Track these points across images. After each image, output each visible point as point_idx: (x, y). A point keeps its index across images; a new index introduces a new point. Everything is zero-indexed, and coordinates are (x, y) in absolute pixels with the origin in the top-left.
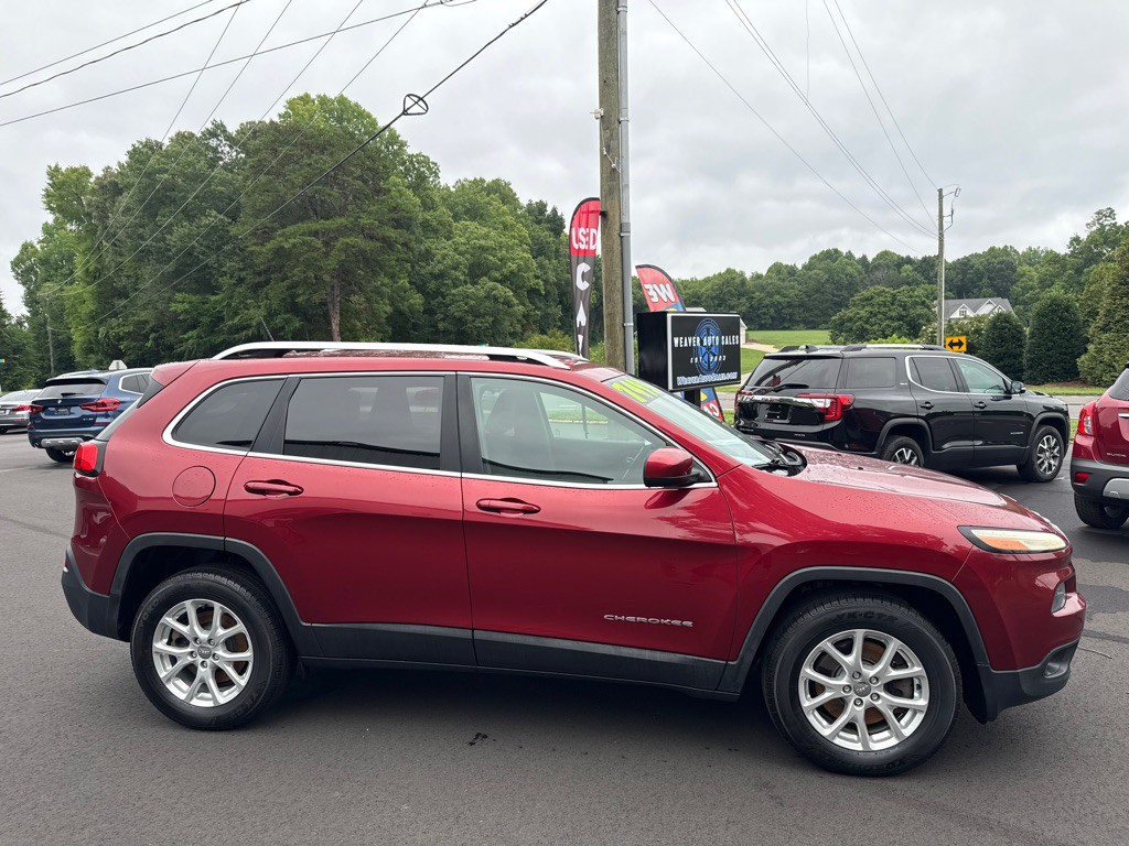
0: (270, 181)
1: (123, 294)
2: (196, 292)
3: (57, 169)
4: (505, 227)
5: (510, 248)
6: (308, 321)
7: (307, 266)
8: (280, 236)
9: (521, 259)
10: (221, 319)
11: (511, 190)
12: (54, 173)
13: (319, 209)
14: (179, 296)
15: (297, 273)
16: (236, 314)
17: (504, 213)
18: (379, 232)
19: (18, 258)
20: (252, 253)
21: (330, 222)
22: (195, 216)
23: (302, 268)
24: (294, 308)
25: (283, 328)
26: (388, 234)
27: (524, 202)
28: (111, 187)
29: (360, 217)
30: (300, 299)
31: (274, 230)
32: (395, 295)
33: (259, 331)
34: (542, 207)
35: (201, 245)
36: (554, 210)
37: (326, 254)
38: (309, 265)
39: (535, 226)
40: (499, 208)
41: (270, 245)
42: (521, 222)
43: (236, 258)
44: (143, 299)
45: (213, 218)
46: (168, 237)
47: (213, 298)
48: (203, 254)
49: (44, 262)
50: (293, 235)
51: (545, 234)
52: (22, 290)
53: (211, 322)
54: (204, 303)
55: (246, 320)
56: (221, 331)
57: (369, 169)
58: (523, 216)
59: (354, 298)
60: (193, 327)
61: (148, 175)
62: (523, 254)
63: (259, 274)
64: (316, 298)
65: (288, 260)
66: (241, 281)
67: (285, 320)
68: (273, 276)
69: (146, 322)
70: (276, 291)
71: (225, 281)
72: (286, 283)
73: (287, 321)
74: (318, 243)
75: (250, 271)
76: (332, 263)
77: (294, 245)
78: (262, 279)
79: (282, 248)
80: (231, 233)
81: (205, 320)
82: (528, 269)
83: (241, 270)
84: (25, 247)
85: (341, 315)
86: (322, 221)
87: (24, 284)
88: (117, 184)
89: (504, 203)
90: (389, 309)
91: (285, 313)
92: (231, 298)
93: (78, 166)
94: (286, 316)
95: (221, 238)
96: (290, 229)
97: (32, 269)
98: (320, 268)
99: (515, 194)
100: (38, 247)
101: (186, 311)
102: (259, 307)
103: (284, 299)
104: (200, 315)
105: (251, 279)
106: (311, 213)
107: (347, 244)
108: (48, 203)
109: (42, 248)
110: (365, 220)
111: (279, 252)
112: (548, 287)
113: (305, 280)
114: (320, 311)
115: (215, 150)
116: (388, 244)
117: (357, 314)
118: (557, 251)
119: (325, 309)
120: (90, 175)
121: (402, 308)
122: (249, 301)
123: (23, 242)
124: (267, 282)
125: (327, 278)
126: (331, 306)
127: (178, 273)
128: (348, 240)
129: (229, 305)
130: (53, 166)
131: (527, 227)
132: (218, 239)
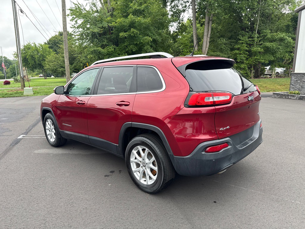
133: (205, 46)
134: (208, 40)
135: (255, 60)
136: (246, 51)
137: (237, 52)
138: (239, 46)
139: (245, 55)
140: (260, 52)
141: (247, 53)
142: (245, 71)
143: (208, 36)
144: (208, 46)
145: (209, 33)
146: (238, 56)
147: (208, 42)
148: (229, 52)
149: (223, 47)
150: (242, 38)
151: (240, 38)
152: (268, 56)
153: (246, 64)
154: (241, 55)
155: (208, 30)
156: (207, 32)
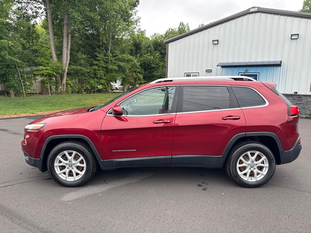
133: (66, 59)
134: (68, 53)
135: (112, 77)
136: (104, 67)
137: (96, 67)
138: (98, 63)
139: (103, 71)
140: (115, 70)
141: (105, 69)
142: (104, 86)
143: (68, 49)
144: (69, 59)
145: (69, 46)
146: (97, 72)
147: (68, 55)
148: (89, 68)
149: (83, 61)
150: (99, 55)
151: (97, 55)
152: (121, 74)
153: (104, 80)
154: (100, 71)
155: (68, 43)
156: (66, 44)
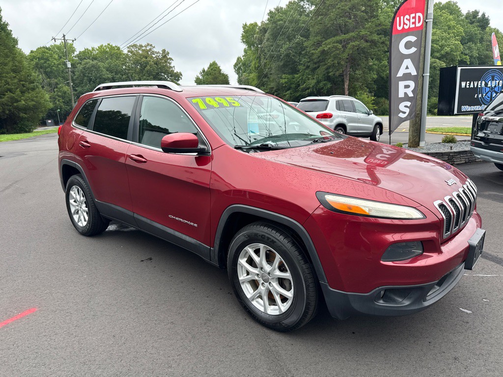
0: (322, 19)
1: (266, 76)
2: (289, 74)
3: (246, 25)
4: (449, 28)
5: (446, 39)
6: (335, 84)
7: (335, 58)
8: (324, 44)
9: (454, 45)
10: (299, 85)
11: (457, 6)
12: (245, 26)
13: (343, 29)
14: (284, 76)
15: (330, 62)
16: (305, 83)
17: (450, 20)
18: (369, 38)
19: (236, 64)
20: (313, 54)
21: (347, 35)
22: (292, 39)
23: (332, 59)
24: (328, 78)
25: (323, 88)
26: (374, 38)
27: (464, 12)
28: (264, 30)
29: (361, 31)
30: (330, 74)
31: (322, 42)
32: (380, 69)
33: (313, 90)
34: (476, 13)
35: (293, 52)
36: (484, 15)
37: (344, 51)
38: (335, 57)
39: (469, 25)
40: (447, 17)
41: (320, 49)
42: (460, 24)
43: (307, 57)
44: (272, 77)
45: (298, 38)
46: (281, 49)
47: (296, 76)
48: (294, 56)
49: (244, 64)
50: (329, 44)
51: (475, 29)
52: (237, 76)
53: (295, 87)
54: (293, 78)
55: (308, 85)
56: (298, 91)
57: (368, 6)
58: (462, 20)
59: (357, 72)
60: (289, 89)
61: (275, 23)
62: (455, 42)
63: (316, 63)
64: (337, 74)
65: (327, 56)
66: (308, 67)
67: (324, 84)
68: (321, 64)
69: (273, 88)
70: (321, 71)
71: (301, 67)
72: (325, 67)
73: (325, 85)
74: (340, 46)
75: (312, 62)
76: (345, 55)
77: (329, 48)
78: (316, 66)
79: (324, 50)
80: (304, 45)
81: (293, 86)
82: (457, 50)
83: (309, 62)
84: (239, 59)
85: (349, 80)
86: (343, 35)
87: (238, 74)
88: (265, 29)
89: (451, 14)
90: (375, 76)
91: (324, 81)
92: (303, 75)
93: (253, 23)
94: (325, 82)
95: (301, 48)
96: (329, 41)
97: (241, 68)
98: (340, 59)
99: (459, 8)
100: (242, 58)
101: (286, 83)
102: (314, 79)
103: (324, 74)
104: (291, 84)
105: (312, 66)
106: (340, 32)
107: (353, 45)
108: (242, 40)
109: (244, 59)
110: (363, 32)
111: (323, 52)
112: (473, 60)
113: (333, 65)
114: (340, 79)
115: (302, 7)
116: (374, 43)
117: (357, 79)
118: (482, 38)
119: (342, 78)
120: (257, 26)
121: (383, 76)
122: (309, 76)
123: (237, 57)
124: (318, 67)
125: (343, 63)
126: (345, 76)
127: (285, 66)
128: (354, 44)
129: (302, 79)
130: (244, 24)
131: (463, 26)
132: (300, 49)
